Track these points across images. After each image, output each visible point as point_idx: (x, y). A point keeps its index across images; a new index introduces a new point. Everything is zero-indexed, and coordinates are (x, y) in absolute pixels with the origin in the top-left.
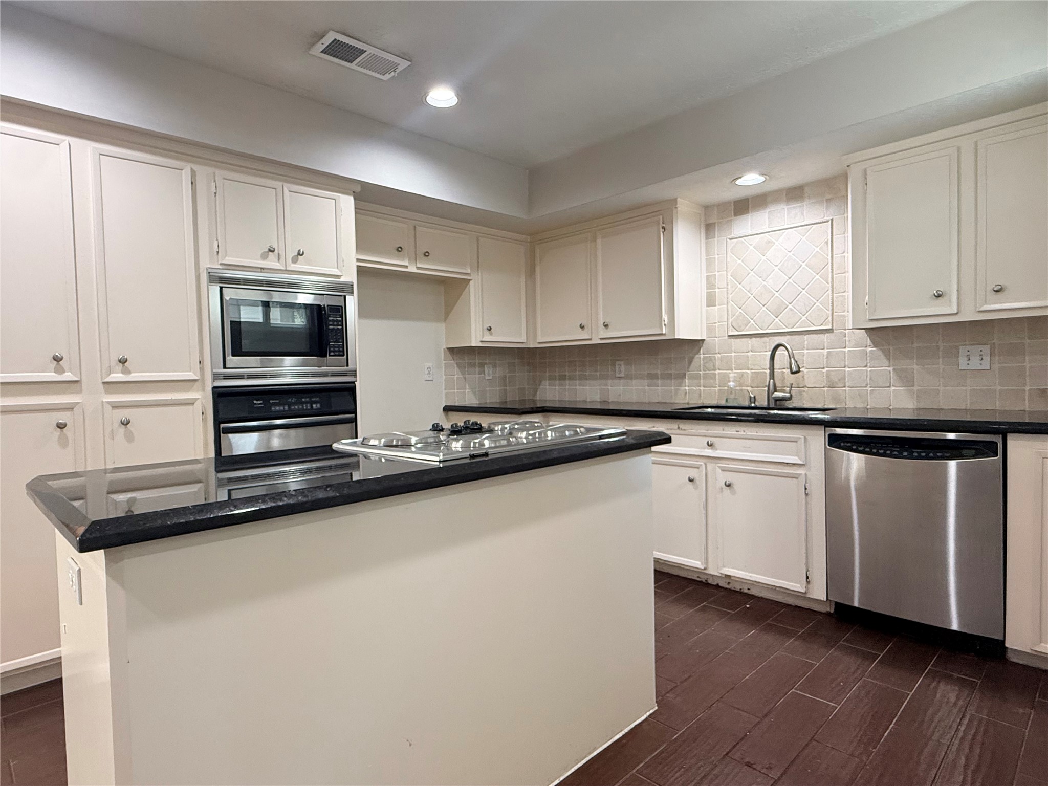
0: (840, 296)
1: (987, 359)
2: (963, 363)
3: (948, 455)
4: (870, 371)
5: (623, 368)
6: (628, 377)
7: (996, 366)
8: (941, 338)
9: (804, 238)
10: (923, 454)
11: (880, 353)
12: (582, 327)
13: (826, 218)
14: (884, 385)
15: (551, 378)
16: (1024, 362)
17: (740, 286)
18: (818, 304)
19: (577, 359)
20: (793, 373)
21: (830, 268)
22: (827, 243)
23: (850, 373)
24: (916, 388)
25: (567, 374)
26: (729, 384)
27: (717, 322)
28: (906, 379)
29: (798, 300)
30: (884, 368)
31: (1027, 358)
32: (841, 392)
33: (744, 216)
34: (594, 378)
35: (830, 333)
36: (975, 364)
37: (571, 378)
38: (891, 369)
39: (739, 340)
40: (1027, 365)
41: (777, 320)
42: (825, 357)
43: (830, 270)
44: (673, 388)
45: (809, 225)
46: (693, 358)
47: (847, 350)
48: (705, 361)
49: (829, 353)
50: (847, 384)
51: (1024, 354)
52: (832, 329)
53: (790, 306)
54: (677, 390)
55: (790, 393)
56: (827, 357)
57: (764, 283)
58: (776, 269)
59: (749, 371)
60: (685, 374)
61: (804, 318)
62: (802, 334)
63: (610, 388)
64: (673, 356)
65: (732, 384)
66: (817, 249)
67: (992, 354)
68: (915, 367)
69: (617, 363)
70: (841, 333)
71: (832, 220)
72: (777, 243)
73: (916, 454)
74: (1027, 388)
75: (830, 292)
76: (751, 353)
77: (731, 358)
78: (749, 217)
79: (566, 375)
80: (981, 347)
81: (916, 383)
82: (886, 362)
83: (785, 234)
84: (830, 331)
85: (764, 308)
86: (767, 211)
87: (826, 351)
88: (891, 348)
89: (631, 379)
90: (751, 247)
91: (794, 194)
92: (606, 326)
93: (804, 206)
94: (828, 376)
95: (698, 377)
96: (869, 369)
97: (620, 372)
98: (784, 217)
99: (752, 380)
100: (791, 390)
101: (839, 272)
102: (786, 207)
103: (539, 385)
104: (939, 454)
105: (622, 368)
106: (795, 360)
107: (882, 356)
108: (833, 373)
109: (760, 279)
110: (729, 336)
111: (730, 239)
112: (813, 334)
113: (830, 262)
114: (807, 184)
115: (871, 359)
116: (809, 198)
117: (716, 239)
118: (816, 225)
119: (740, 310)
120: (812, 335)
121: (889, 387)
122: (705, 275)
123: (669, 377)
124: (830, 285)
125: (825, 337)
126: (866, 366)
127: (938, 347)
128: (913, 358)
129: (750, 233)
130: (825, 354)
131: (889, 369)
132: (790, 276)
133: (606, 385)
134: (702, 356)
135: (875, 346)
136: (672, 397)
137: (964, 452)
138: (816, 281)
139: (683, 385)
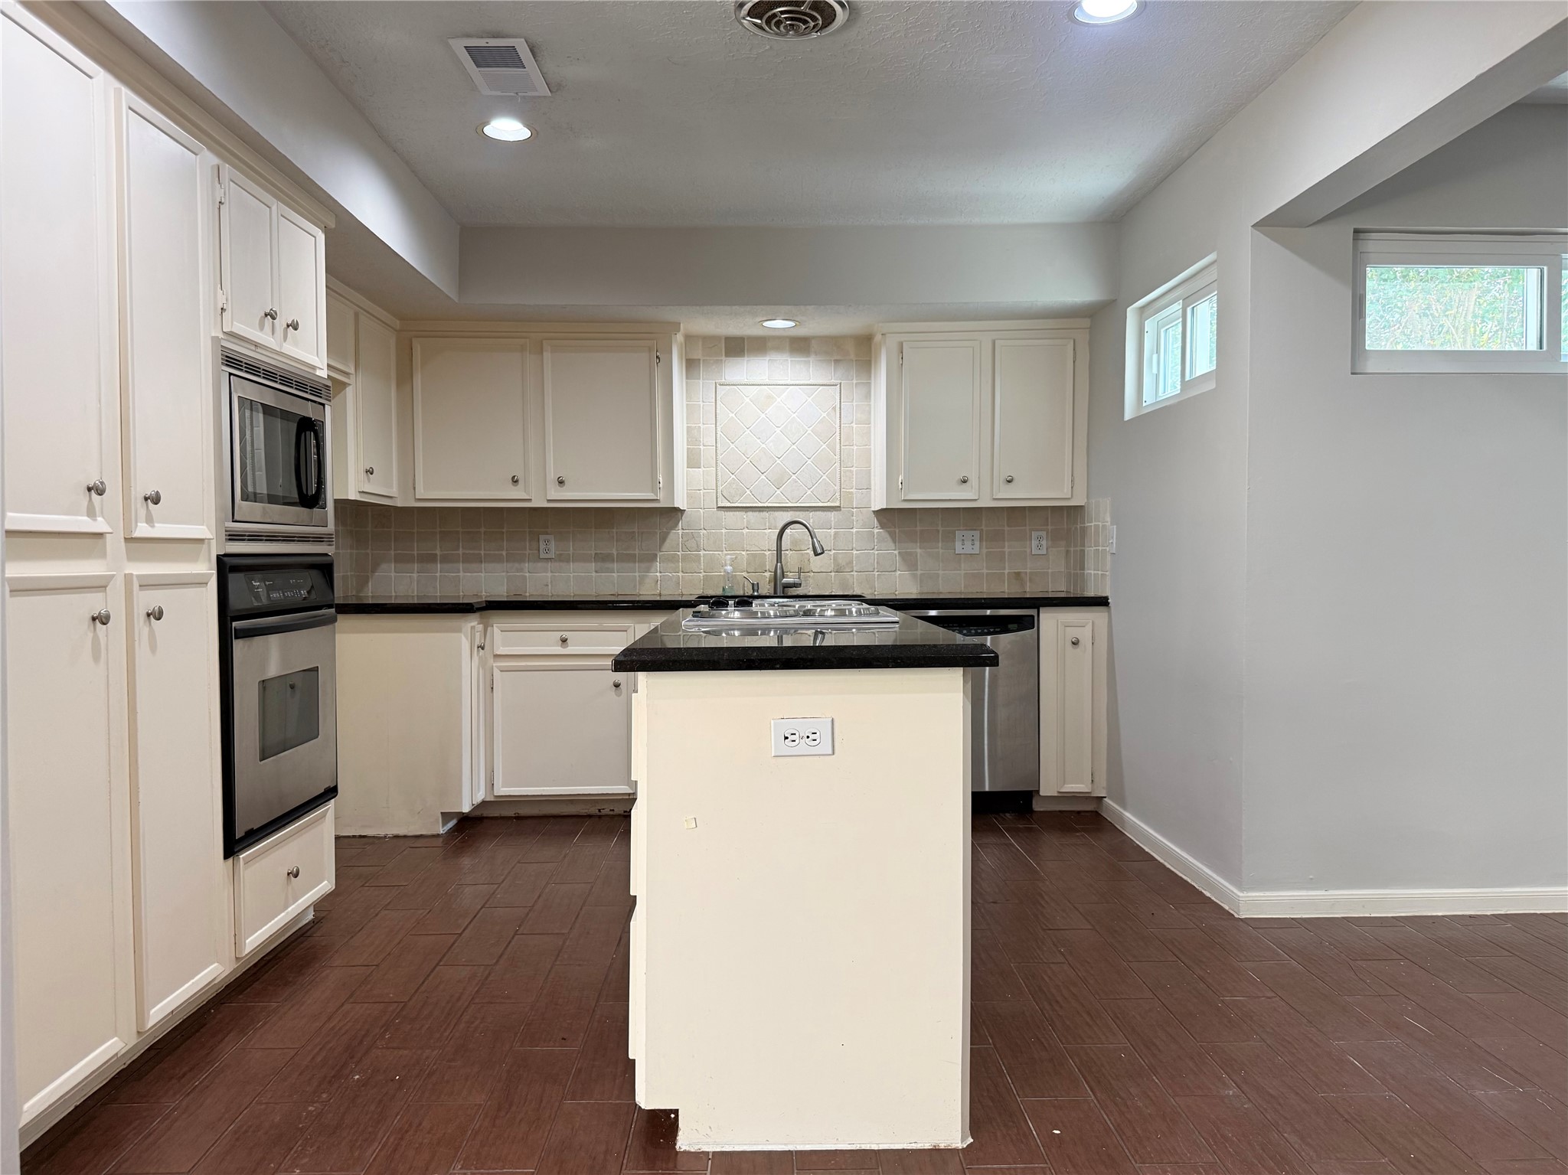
0: (848, 470)
1: (977, 543)
2: (959, 548)
3: (999, 630)
4: (878, 554)
5: (552, 545)
6: (562, 558)
7: (984, 551)
8: (940, 522)
9: (810, 400)
10: (979, 631)
11: (887, 535)
12: (515, 481)
13: (833, 381)
14: (890, 570)
15: (399, 559)
16: (1004, 547)
17: (732, 446)
18: (824, 477)
19: (460, 529)
20: (816, 554)
21: (838, 438)
22: (834, 408)
23: (858, 556)
24: (919, 572)
25: (438, 552)
26: (726, 568)
27: (702, 488)
28: (910, 562)
29: (803, 471)
30: (892, 552)
31: (1006, 543)
32: (848, 577)
33: (739, 359)
34: (498, 559)
35: (837, 511)
36: (968, 548)
37: (445, 559)
38: (896, 552)
39: (731, 513)
40: (1007, 550)
41: (778, 492)
42: (832, 538)
43: (838, 441)
44: (637, 574)
45: (816, 385)
46: (668, 533)
47: (854, 530)
48: (685, 539)
49: (836, 533)
50: (855, 569)
51: (1004, 541)
52: (840, 507)
53: (794, 477)
54: (642, 578)
55: (799, 578)
56: (835, 538)
57: (764, 446)
58: (778, 430)
59: (744, 553)
60: (656, 555)
61: (809, 492)
62: (808, 511)
63: (527, 575)
64: (636, 530)
65: (729, 568)
66: (825, 415)
67: (981, 540)
68: (919, 550)
69: (542, 537)
70: (849, 512)
71: (841, 384)
72: (779, 400)
73: (973, 631)
74: (1006, 571)
75: (837, 464)
76: (746, 531)
77: (722, 535)
78: (745, 362)
79: (436, 554)
80: (973, 532)
81: (919, 567)
82: (892, 545)
83: (788, 390)
84: (837, 508)
85: (763, 477)
86: (768, 358)
87: (833, 531)
88: (897, 531)
89: (568, 561)
90: (748, 400)
91: (799, 345)
92: (561, 482)
93: (809, 362)
94: (835, 559)
95: (674, 559)
96: (876, 552)
97: (547, 551)
98: (788, 369)
99: (749, 564)
100: (800, 575)
101: (847, 443)
102: (789, 359)
103: (373, 571)
104: (992, 630)
105: (550, 545)
106: (817, 540)
107: (889, 538)
108: (840, 556)
109: (758, 441)
110: (718, 507)
111: (720, 385)
112: (819, 511)
113: (838, 432)
114: (814, 337)
115: (878, 542)
116: (816, 354)
117: (701, 381)
118: (822, 387)
119: (733, 476)
120: (818, 513)
121: (895, 571)
122: (685, 425)
123: (631, 558)
124: (838, 457)
125: (832, 515)
126: (873, 549)
127: (938, 531)
128: (916, 542)
129: (745, 381)
130: (832, 534)
131: (895, 552)
132: (794, 442)
133: (522, 570)
134: (680, 532)
135: (882, 528)
136: (635, 586)
137: (1011, 626)
138: (822, 450)
139: (653, 570)
